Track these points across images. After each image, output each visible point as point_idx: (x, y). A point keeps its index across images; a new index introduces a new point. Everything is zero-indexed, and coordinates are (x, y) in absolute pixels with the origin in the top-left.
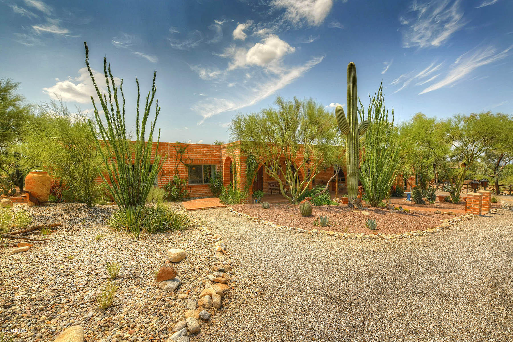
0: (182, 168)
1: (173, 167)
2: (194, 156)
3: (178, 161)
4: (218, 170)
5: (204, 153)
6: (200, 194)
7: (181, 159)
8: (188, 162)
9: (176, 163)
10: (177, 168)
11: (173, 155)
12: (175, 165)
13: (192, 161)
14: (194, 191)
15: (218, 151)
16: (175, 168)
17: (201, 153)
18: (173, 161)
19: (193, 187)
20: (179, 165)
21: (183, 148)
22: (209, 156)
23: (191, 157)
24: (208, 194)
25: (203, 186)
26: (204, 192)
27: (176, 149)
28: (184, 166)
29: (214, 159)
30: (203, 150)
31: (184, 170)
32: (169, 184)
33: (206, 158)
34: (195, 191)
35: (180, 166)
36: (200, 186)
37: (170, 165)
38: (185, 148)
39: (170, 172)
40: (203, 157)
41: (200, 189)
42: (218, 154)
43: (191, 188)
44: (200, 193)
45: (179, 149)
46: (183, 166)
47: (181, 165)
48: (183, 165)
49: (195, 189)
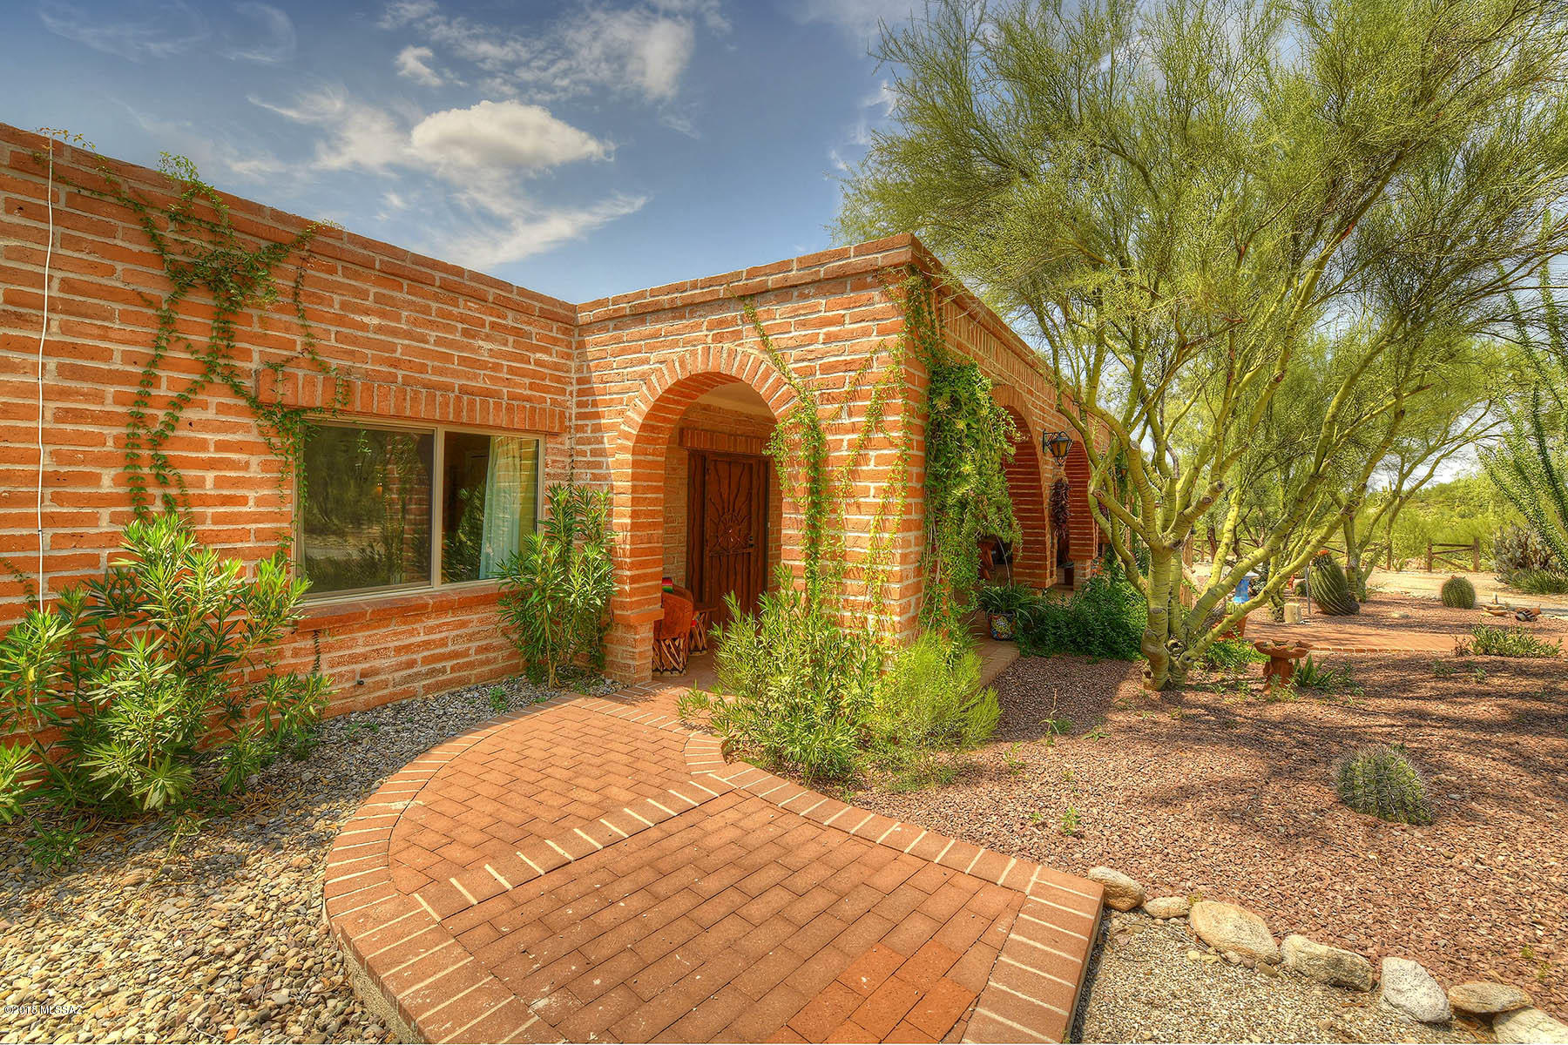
0: (221, 446)
1: (108, 418)
2: (369, 343)
3: (176, 365)
4: (555, 476)
5: (458, 337)
6: (406, 680)
7: (214, 351)
8: (305, 389)
9: (149, 380)
10: (158, 441)
11: (112, 294)
12: (143, 399)
13: (348, 386)
14: (354, 659)
15: (555, 341)
16: (131, 442)
17: (433, 335)
18: (106, 355)
19: (344, 621)
20: (189, 414)
21: (244, 248)
22: (497, 367)
23: (334, 353)
24: (470, 665)
25: (443, 607)
26: (444, 657)
27: (155, 240)
28: (249, 430)
29: (529, 399)
30: (449, 315)
31: (255, 460)
32: (52, 634)
33: (466, 376)
34: (365, 657)
35: (206, 426)
36: (410, 612)
37: (63, 394)
38: (279, 249)
39: (51, 479)
40: (441, 372)
41: (411, 633)
42: (556, 366)
43: (316, 633)
44: (411, 664)
45: (200, 243)
46: (233, 428)
47: (222, 409)
48: (239, 412)
49: (361, 641)
